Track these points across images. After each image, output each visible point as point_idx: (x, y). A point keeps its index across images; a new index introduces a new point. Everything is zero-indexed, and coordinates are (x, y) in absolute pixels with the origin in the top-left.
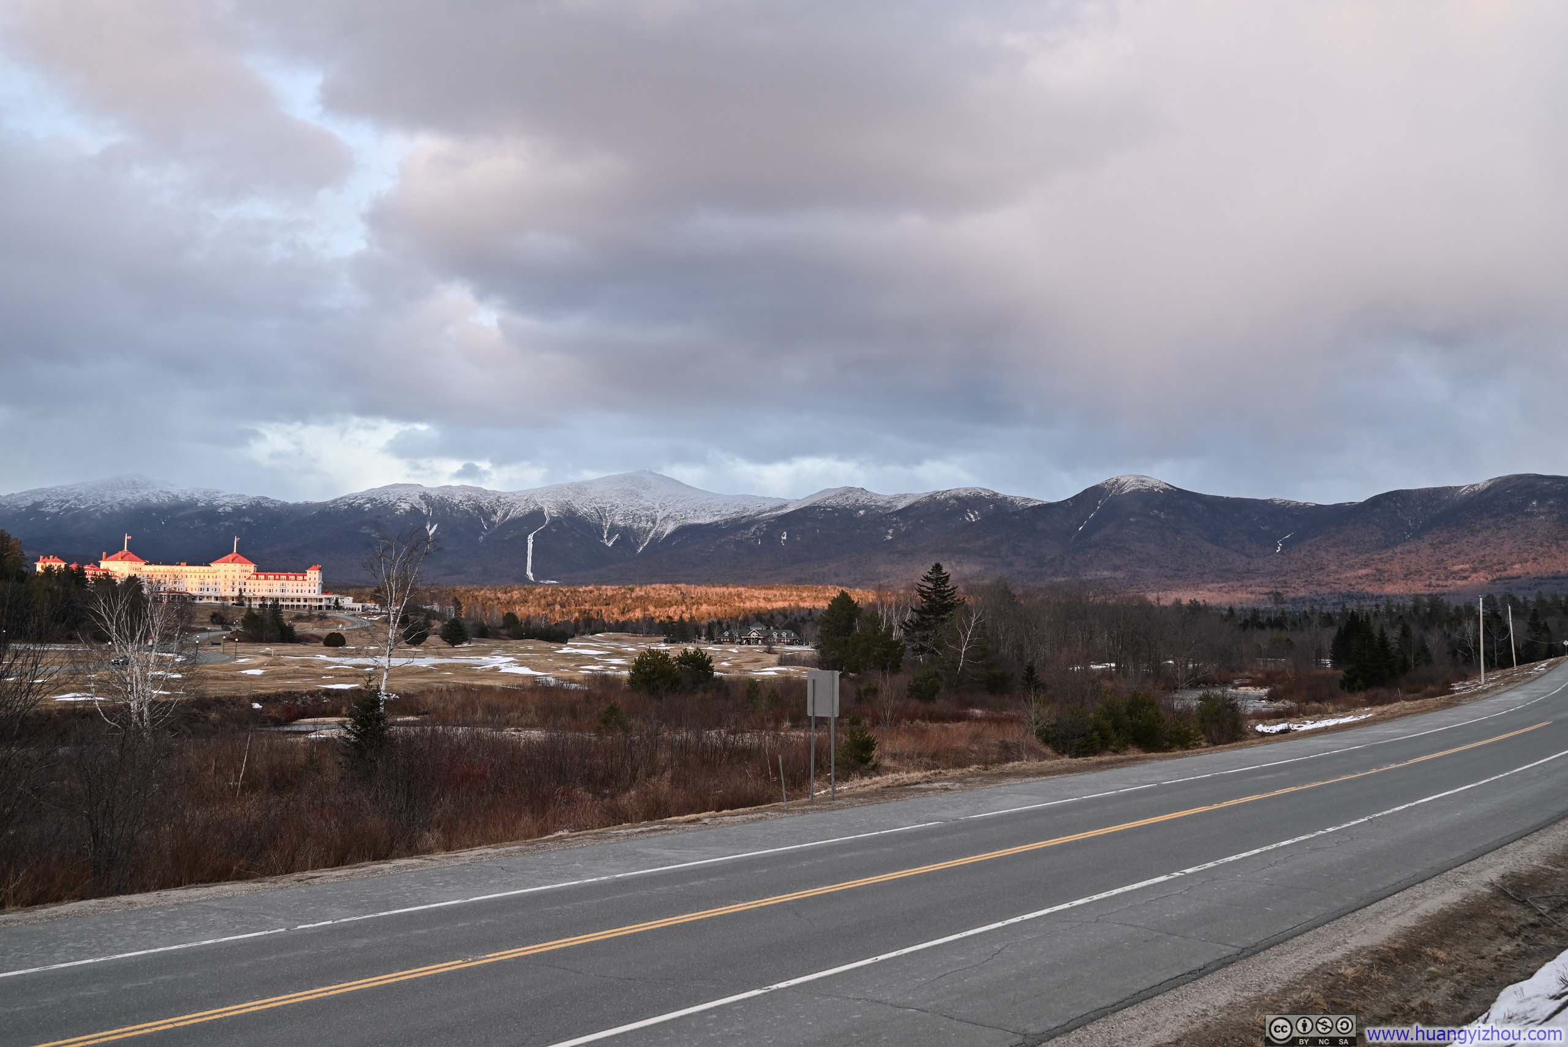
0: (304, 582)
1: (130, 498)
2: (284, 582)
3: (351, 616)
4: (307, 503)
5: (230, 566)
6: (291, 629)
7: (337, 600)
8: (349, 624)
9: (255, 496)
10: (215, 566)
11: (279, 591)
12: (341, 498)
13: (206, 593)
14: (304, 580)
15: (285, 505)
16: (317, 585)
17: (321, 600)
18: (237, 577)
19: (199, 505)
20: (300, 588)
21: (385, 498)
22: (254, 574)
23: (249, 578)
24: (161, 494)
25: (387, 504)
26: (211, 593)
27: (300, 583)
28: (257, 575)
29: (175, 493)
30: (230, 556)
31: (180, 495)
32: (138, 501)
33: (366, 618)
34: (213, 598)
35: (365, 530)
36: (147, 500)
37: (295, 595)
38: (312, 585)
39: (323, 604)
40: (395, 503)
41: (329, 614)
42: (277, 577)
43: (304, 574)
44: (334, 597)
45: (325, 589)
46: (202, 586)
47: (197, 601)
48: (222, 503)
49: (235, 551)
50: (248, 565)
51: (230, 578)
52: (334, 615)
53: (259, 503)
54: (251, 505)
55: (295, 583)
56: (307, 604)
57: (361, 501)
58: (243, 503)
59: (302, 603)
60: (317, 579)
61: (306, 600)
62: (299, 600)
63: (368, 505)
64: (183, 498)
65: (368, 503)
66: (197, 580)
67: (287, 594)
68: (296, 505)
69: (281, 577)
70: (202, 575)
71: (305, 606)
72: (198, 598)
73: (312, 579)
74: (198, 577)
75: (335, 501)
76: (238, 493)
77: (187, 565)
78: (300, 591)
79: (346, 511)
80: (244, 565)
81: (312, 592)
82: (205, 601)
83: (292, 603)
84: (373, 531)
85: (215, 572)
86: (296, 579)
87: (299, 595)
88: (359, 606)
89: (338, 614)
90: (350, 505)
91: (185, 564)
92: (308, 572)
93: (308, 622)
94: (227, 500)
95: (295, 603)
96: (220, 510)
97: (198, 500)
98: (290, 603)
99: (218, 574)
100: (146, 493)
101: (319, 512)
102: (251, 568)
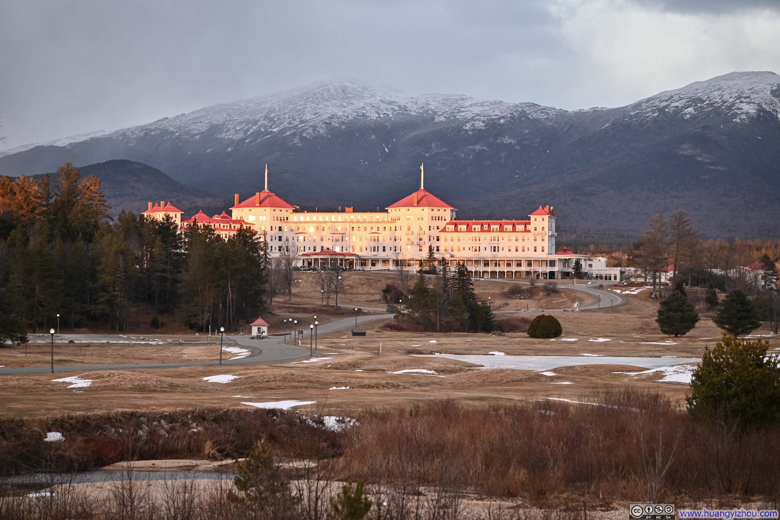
0: (526, 235)
1: (340, 114)
2: (496, 234)
3: (596, 288)
4: (595, 111)
5: (416, 211)
6: (487, 310)
7: (578, 263)
8: (589, 301)
9: (517, 102)
10: (393, 212)
11: (489, 249)
12: (648, 100)
13: (381, 255)
14: (526, 231)
15: (562, 114)
16: (546, 238)
17: (552, 263)
18: (426, 229)
19: (436, 120)
20: (520, 244)
21: (716, 97)
22: (450, 224)
23: (444, 230)
24: (382, 106)
25: (719, 107)
26: (390, 254)
27: (520, 236)
28: (456, 225)
29: (402, 103)
30: (415, 196)
31: (409, 106)
32: (350, 117)
33: (619, 291)
34: (391, 262)
35: (686, 150)
36: (363, 115)
37: (513, 255)
38: (539, 238)
39: (556, 269)
40: (733, 104)
41: (562, 284)
42: (486, 227)
43: (525, 219)
44: (574, 257)
45: (560, 247)
46: (375, 244)
47: (369, 268)
48: (469, 115)
49: (422, 188)
50: (442, 210)
51: (416, 230)
52: (570, 286)
53: (523, 114)
54: (512, 117)
55: (513, 235)
56: (532, 269)
57: (679, 104)
58: (500, 115)
59: (524, 268)
60: (546, 229)
61: (529, 264)
62: (519, 265)
63: (690, 110)
64: (414, 110)
65: (689, 106)
66: (367, 235)
67: (501, 255)
68: (580, 114)
69: (492, 227)
70: (375, 226)
71: (528, 273)
72: (370, 262)
73: (539, 229)
74: (368, 229)
75: (638, 105)
76: (492, 100)
77: (354, 211)
78: (520, 249)
79: (655, 120)
80: (436, 209)
81: (539, 249)
82: (380, 266)
83: (509, 269)
84: (698, 151)
85: (393, 221)
86: (514, 230)
87: (520, 255)
88: (616, 271)
89: (576, 285)
90: (662, 111)
91: (351, 209)
92: (533, 217)
93: (530, 298)
94: (477, 110)
95: (514, 269)
96: (468, 126)
97: (435, 113)
98: (506, 269)
99: (398, 224)
100: (362, 105)
101: (614, 124)
102: (447, 213)
